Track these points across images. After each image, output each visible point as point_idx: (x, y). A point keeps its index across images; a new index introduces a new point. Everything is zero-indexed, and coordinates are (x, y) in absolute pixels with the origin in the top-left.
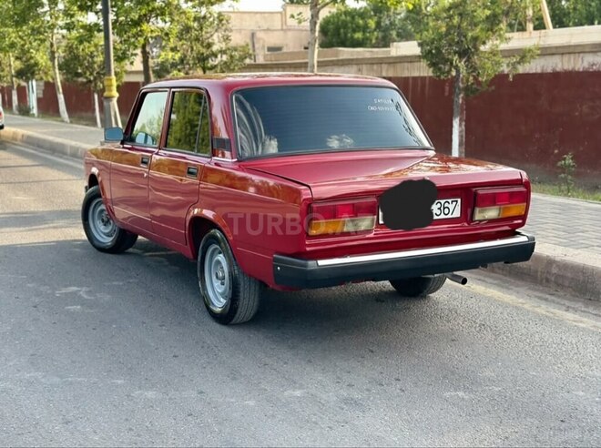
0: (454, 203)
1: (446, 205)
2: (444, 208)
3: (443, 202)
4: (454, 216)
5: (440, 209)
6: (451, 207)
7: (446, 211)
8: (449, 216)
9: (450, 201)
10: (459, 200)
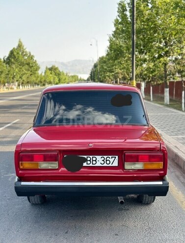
0: (113, 158)
1: (108, 159)
2: (107, 161)
3: (105, 157)
4: (113, 165)
5: (103, 160)
6: (112, 160)
7: (108, 162)
8: (110, 165)
9: (110, 157)
10: (117, 157)
